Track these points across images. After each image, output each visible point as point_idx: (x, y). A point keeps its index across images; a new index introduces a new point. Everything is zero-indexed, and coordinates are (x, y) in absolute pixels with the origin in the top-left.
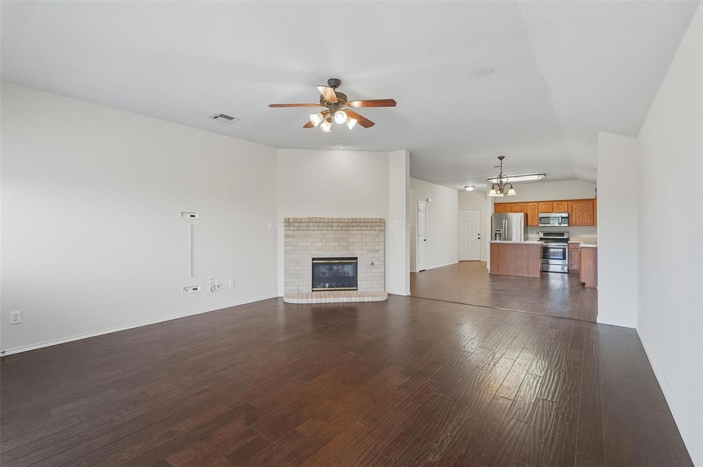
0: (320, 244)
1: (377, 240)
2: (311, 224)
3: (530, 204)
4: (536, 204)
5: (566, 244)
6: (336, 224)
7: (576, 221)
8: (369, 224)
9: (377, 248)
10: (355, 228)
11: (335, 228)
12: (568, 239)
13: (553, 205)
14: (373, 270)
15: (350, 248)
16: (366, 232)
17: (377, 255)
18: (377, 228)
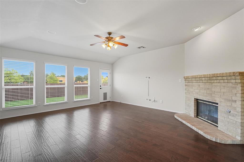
0: (197, 91)
1: (234, 91)
2: (193, 79)
6: (203, 79)
8: (225, 78)
9: (234, 98)
10: (216, 81)
11: (204, 81)
14: (230, 117)
15: (213, 95)
16: (224, 84)
17: (234, 105)
18: (233, 81)
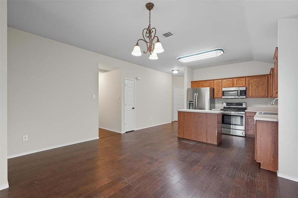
3: (216, 81)
4: (220, 81)
5: (244, 113)
7: (252, 94)
12: (245, 109)
13: (233, 81)
